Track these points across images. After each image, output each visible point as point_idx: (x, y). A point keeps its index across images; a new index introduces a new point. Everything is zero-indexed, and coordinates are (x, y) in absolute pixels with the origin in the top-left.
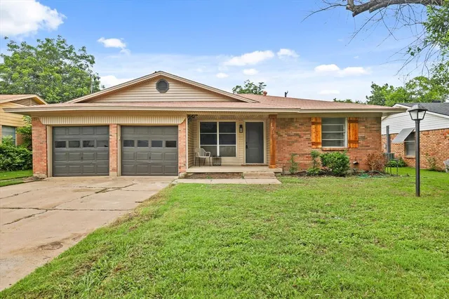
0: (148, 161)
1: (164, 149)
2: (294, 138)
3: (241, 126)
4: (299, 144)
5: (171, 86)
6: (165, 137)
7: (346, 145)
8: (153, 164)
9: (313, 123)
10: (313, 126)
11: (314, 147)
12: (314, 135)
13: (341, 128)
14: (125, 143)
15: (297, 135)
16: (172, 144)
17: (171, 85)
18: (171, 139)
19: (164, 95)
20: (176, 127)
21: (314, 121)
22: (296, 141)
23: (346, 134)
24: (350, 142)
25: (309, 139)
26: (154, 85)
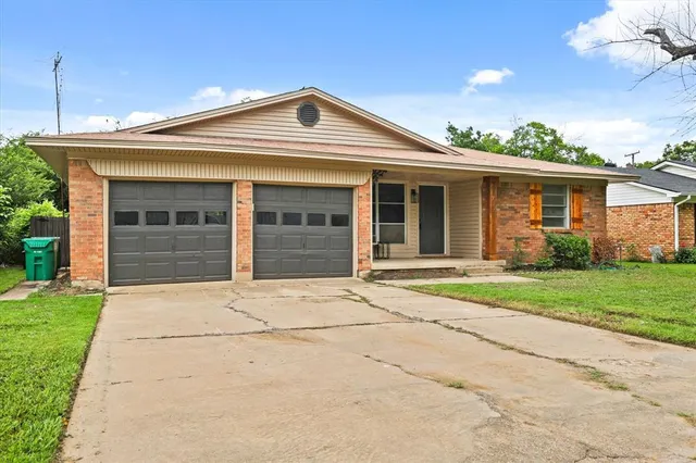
0: (301, 252)
1: (328, 229)
2: (509, 214)
3: (413, 192)
4: (514, 223)
5: (324, 116)
6: (331, 208)
7: (567, 225)
8: (310, 256)
9: (532, 192)
10: (532, 196)
11: (533, 227)
12: (533, 209)
13: (561, 200)
14: (262, 217)
15: (512, 208)
16: (342, 220)
17: (323, 114)
18: (340, 211)
19: (311, 131)
20: (350, 190)
21: (532, 188)
22: (512, 218)
23: (568, 209)
24: (574, 220)
25: (527, 216)
26: (293, 112)
